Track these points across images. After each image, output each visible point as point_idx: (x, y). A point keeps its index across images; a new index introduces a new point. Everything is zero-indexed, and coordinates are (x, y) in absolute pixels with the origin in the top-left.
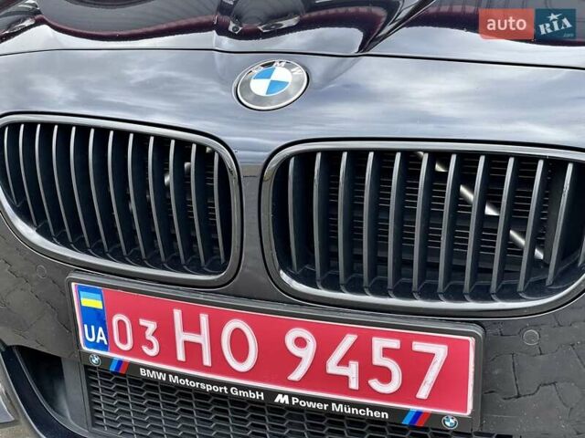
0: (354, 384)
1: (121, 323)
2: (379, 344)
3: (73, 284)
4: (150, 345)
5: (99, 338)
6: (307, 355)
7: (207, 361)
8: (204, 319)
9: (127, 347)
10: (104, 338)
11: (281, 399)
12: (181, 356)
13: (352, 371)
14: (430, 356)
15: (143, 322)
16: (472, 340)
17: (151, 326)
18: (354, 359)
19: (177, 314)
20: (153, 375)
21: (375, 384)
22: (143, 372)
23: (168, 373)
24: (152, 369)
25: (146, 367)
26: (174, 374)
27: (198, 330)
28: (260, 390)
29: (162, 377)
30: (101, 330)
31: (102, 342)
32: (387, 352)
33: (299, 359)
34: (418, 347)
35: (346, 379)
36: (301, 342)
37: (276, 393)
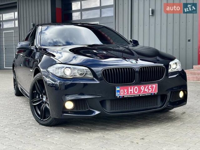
3: (116, 87)
6: (143, 89)
7: (132, 93)
8: (132, 88)
9: (123, 94)
16: (157, 84)
19: (129, 88)
21: (149, 91)
25: (125, 96)
26: (129, 96)
30: (119, 93)
34: (153, 86)
37: (140, 95)
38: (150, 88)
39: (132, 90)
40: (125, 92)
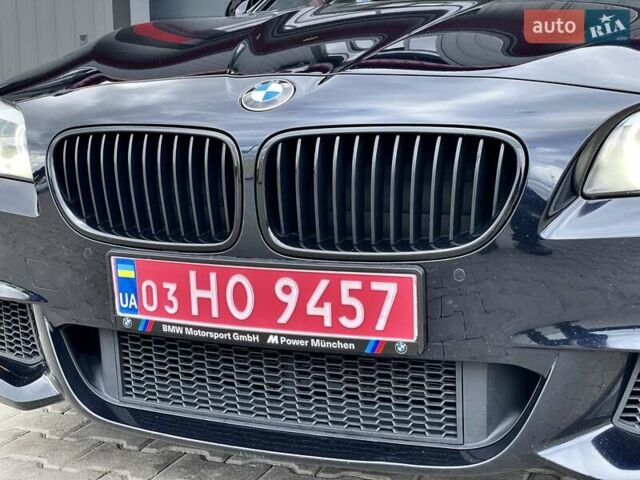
0: (328, 323)
1: (149, 288)
2: (346, 286)
3: (112, 258)
4: (171, 304)
5: (131, 304)
6: (291, 300)
7: (215, 313)
8: (213, 277)
9: (153, 309)
10: (135, 304)
11: (272, 340)
12: (195, 311)
13: (326, 311)
14: (384, 293)
15: (166, 285)
16: (414, 277)
17: (172, 287)
18: (327, 301)
19: (193, 275)
20: (172, 330)
21: (344, 321)
22: (165, 328)
23: (184, 326)
24: (171, 324)
25: (167, 324)
26: (189, 327)
27: (207, 287)
28: (256, 333)
29: (179, 330)
30: (133, 296)
31: (133, 306)
32: (352, 293)
33: (285, 305)
34: (376, 286)
35: (322, 318)
36: (287, 290)
37: (268, 335)
38: (346, 300)
39: (212, 294)
40: (171, 297)
